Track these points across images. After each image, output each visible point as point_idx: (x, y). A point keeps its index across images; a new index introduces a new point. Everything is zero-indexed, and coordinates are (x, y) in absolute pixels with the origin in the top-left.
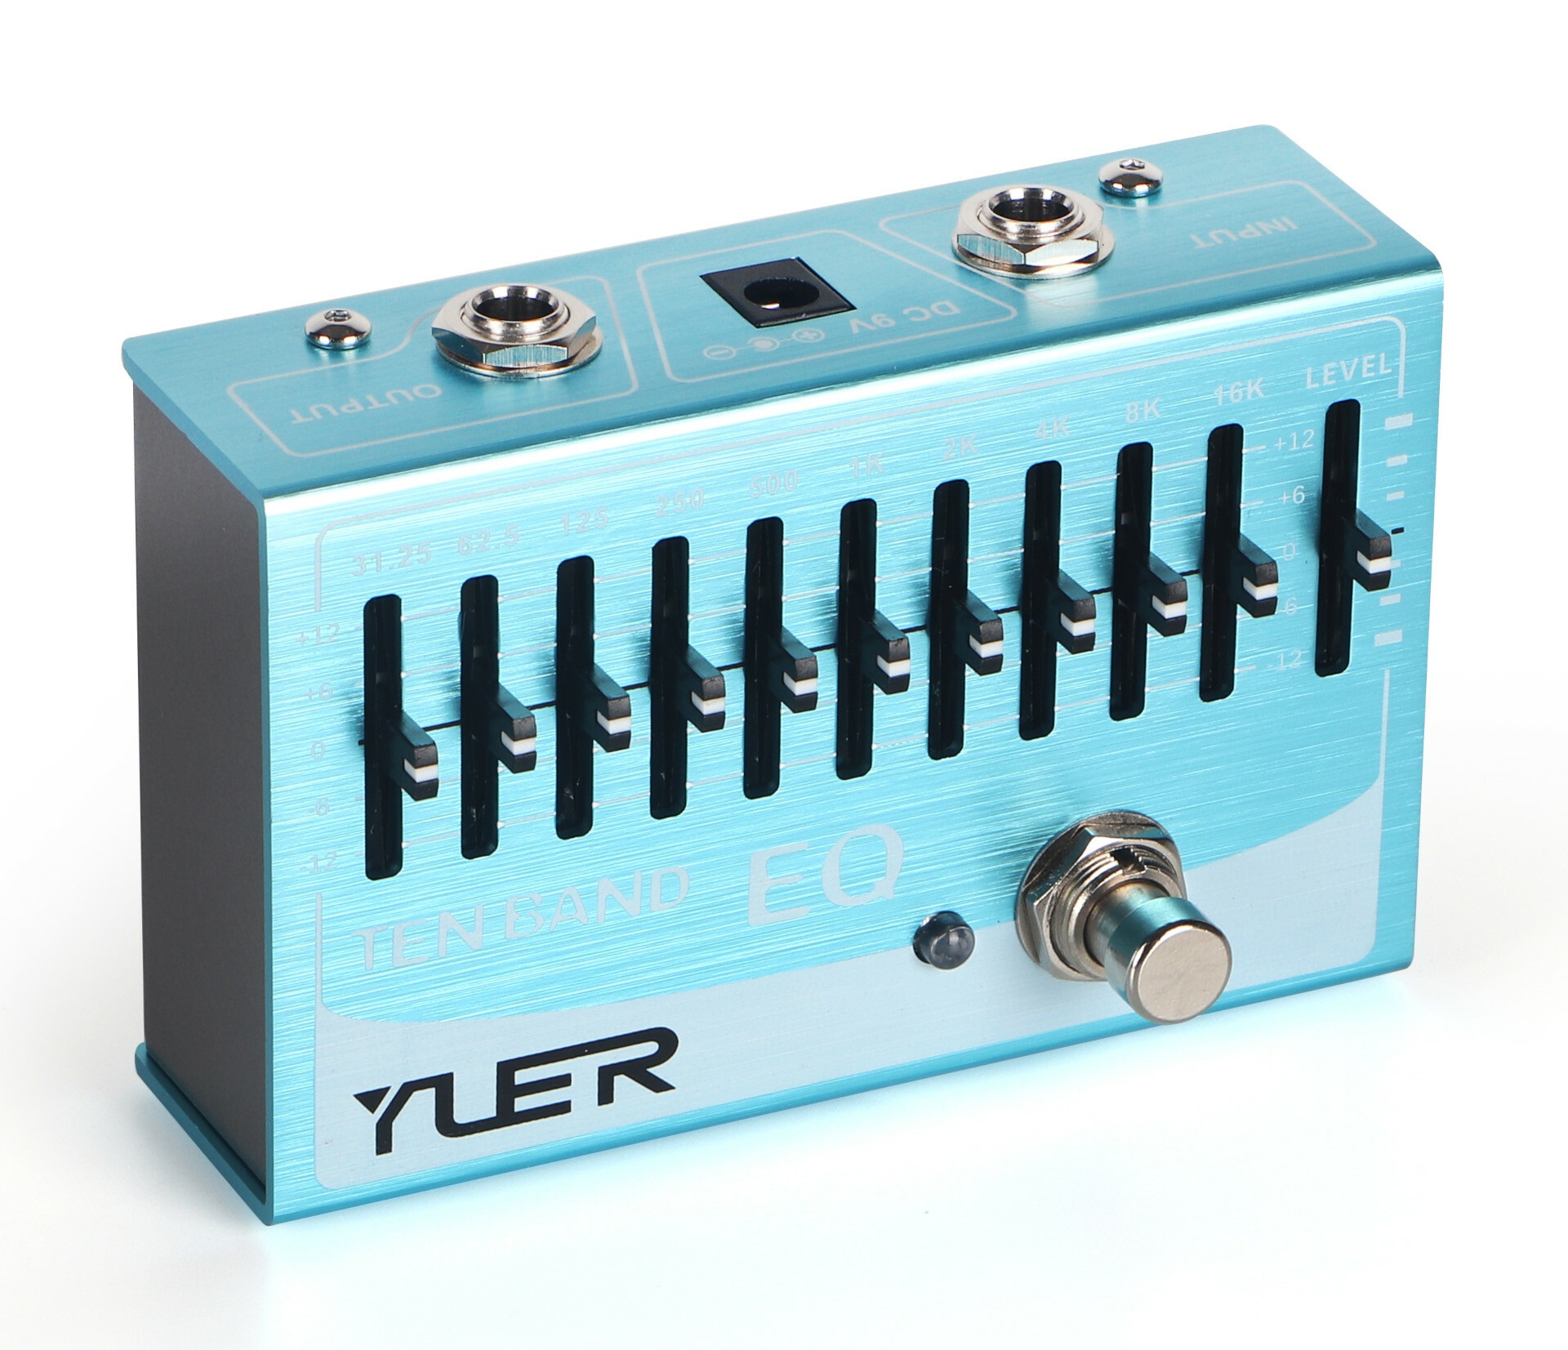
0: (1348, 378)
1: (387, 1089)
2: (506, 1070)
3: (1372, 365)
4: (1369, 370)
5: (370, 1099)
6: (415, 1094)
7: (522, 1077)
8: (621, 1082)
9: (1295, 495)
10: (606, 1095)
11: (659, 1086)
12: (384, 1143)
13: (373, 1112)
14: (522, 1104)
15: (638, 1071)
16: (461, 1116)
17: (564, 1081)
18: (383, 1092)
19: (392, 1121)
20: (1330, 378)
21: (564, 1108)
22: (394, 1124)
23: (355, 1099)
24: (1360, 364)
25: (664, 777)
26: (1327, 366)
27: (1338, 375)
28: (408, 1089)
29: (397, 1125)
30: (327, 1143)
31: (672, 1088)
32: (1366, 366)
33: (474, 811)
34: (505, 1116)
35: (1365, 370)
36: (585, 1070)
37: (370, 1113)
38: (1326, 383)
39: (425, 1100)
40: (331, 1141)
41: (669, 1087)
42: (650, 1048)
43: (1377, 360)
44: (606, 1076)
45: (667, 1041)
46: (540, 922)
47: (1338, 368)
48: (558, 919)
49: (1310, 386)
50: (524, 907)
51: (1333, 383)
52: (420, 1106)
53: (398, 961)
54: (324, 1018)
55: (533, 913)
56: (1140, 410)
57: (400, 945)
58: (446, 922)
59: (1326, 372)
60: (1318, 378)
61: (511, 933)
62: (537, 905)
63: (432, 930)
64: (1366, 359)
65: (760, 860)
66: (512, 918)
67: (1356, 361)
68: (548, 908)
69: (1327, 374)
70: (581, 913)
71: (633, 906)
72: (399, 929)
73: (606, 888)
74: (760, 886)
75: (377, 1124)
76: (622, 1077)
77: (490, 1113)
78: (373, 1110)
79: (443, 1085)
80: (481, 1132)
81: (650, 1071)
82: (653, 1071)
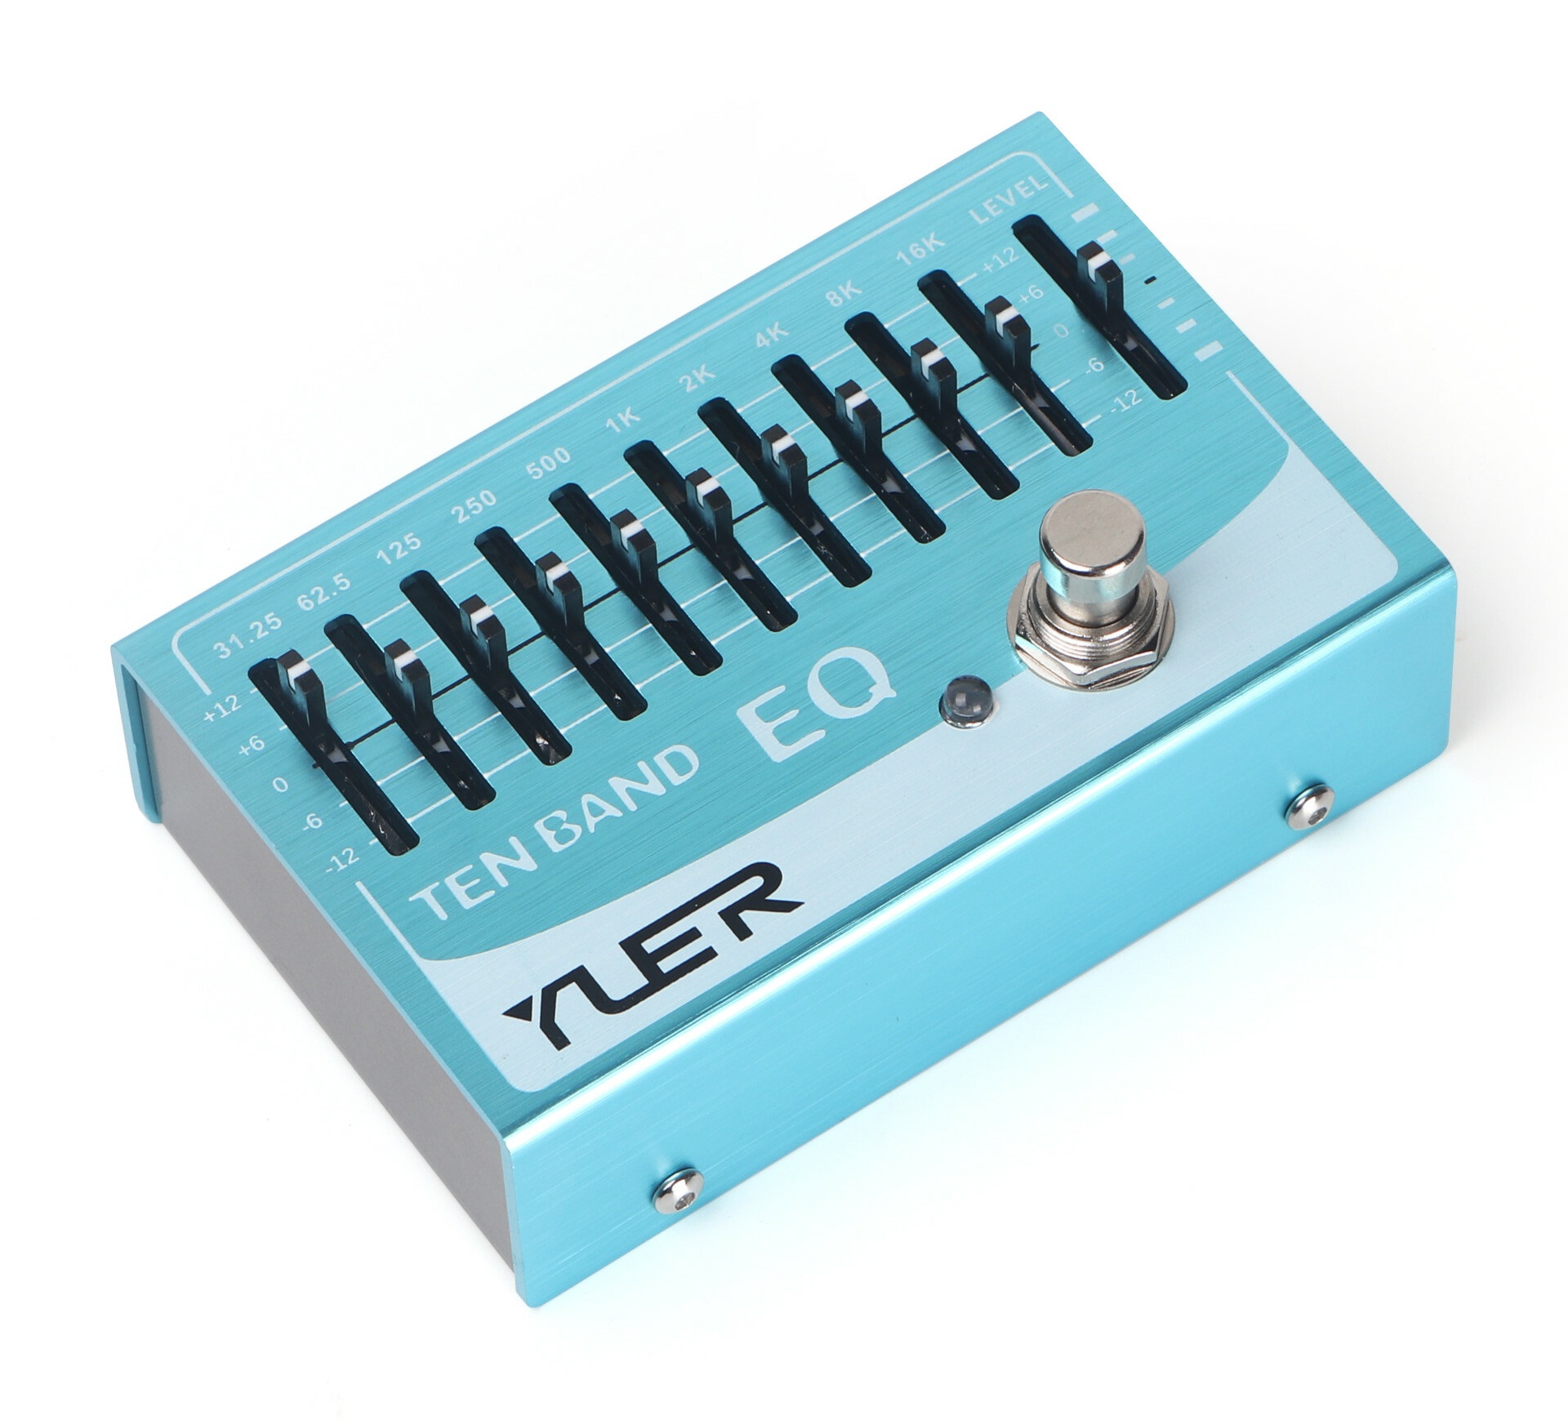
0: (1012, 203)
1: (530, 998)
2: (632, 945)
3: (1027, 188)
4: (1027, 192)
5: (521, 1011)
6: (559, 992)
7: (650, 945)
8: (747, 916)
9: (1032, 293)
10: (743, 932)
11: (788, 906)
12: (559, 1040)
13: (530, 1020)
14: (666, 965)
15: (756, 901)
16: (615, 993)
17: (693, 934)
18: (527, 1002)
19: (554, 1020)
20: (995, 210)
21: (709, 954)
22: (556, 1021)
23: (505, 1016)
24: (1014, 191)
25: (619, 698)
26: (986, 204)
27: (1001, 206)
28: (550, 994)
29: (559, 1020)
30: (505, 1058)
31: (801, 903)
32: (1022, 191)
33: (462, 783)
34: (657, 981)
35: (1023, 194)
36: (708, 920)
37: (528, 1022)
38: (995, 214)
39: (572, 993)
40: (508, 1055)
41: (798, 904)
42: (756, 882)
43: (1028, 183)
44: (731, 916)
45: (771, 875)
46: (577, 830)
47: (995, 201)
48: (591, 822)
49: (981, 222)
50: (553, 825)
51: (1000, 212)
52: (571, 999)
53: (468, 903)
54: (430, 968)
55: (565, 826)
56: (839, 294)
57: (459, 892)
58: (490, 860)
59: (988, 208)
60: (983, 213)
61: (556, 847)
62: (564, 820)
63: (481, 871)
64: (1017, 186)
65: (747, 713)
66: (548, 837)
67: (1009, 191)
68: (577, 817)
69: (990, 210)
70: (611, 811)
71: (655, 788)
72: (451, 881)
73: (619, 784)
74: (762, 731)
75: (541, 1027)
76: (746, 912)
77: (641, 981)
78: (528, 1018)
79: (581, 977)
80: (644, 999)
81: (769, 898)
82: (772, 897)
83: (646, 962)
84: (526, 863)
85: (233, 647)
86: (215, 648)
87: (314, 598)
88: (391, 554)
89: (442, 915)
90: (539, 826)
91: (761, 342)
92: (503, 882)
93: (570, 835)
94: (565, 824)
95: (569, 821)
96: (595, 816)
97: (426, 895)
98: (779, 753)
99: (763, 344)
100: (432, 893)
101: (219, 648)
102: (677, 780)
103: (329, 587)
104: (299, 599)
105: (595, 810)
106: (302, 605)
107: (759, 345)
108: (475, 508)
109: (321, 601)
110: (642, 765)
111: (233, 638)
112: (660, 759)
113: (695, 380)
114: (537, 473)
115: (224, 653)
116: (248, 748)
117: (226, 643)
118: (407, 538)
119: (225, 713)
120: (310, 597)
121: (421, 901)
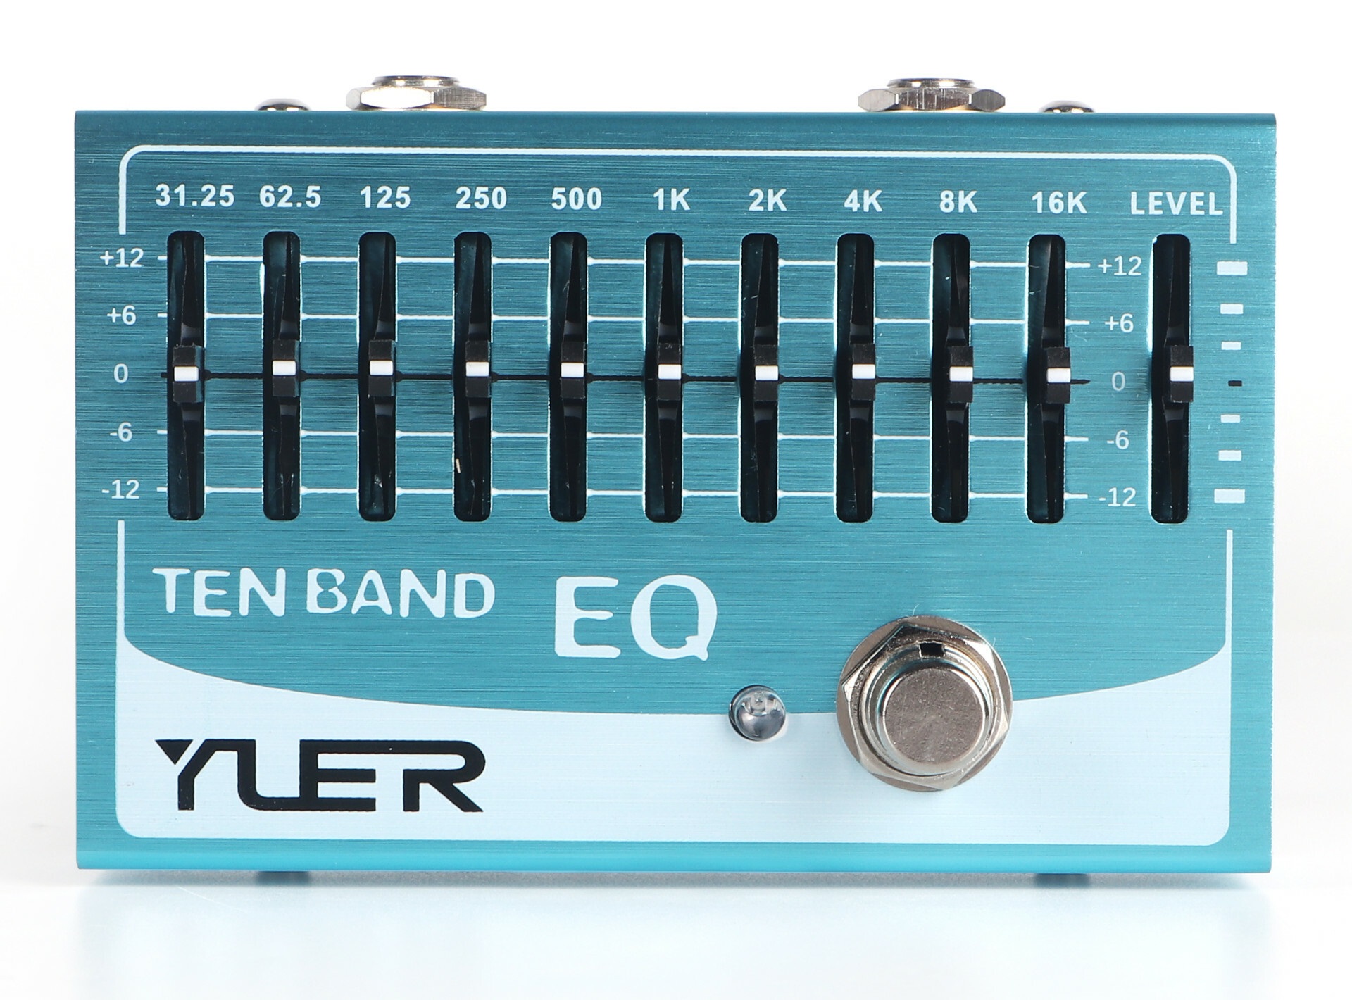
0: (1176, 210)
1: (190, 741)
2: (310, 750)
3: (1201, 203)
4: (1198, 208)
5: (173, 748)
6: (217, 753)
7: (326, 761)
8: (426, 790)
9: (1123, 322)
10: (411, 802)
11: (467, 805)
12: (186, 800)
13: (175, 762)
14: (326, 790)
15: (445, 782)
16: (264, 788)
17: (367, 776)
18: (185, 744)
19: (195, 777)
20: (1157, 208)
21: (367, 805)
22: (196, 780)
23: (156, 744)
24: (1188, 198)
25: (474, 485)
26: (1152, 195)
27: (1165, 207)
28: (210, 748)
29: (200, 781)
30: (129, 785)
31: (480, 810)
32: (1194, 203)
33: (282, 477)
34: (307, 800)
35: (1193, 207)
36: (391, 769)
37: (172, 763)
38: (1152, 211)
39: (225, 762)
40: (133, 784)
41: (474, 808)
42: (455, 762)
43: (1205, 200)
44: (412, 780)
45: (475, 762)
46: (342, 601)
47: (1164, 198)
48: (360, 601)
49: (1135, 211)
50: (325, 581)
51: (1160, 212)
52: (224, 765)
53: (200, 609)
54: (125, 651)
55: (335, 590)
56: (956, 200)
57: (201, 591)
58: (248, 579)
59: (1152, 200)
60: (1143, 204)
61: (312, 606)
62: (338, 583)
63: (232, 584)
64: (1194, 195)
65: (566, 587)
66: (314, 589)
67: (1183, 195)
68: (350, 590)
69: (1153, 203)
70: (384, 603)
71: (437, 607)
72: (201, 576)
73: (409, 581)
74: (567, 613)
75: (179, 776)
76: (428, 785)
77: (294, 791)
78: (175, 759)
79: (246, 751)
80: (283, 810)
81: (456, 785)
82: (460, 786)
83: (310, 774)
84: (276, 605)
85: (174, 197)
86: (159, 188)
87: (278, 197)
88: (376, 198)
89: (171, 607)
90: (313, 574)
91: (851, 202)
92: (244, 610)
93: (332, 601)
94: (336, 588)
95: (340, 588)
96: (367, 599)
97: (171, 575)
98: (566, 645)
99: (850, 205)
100: (178, 577)
101: (162, 190)
102: (461, 611)
103: (299, 196)
104: (265, 188)
105: (371, 593)
106: (263, 195)
107: (847, 204)
108: (481, 201)
109: (283, 203)
110: (442, 575)
111: (181, 189)
112: (461, 580)
113: (764, 203)
114: (558, 202)
115: (163, 200)
116: (119, 315)
117: (172, 190)
118: (400, 189)
119: (122, 264)
120: (275, 193)
121: (162, 579)
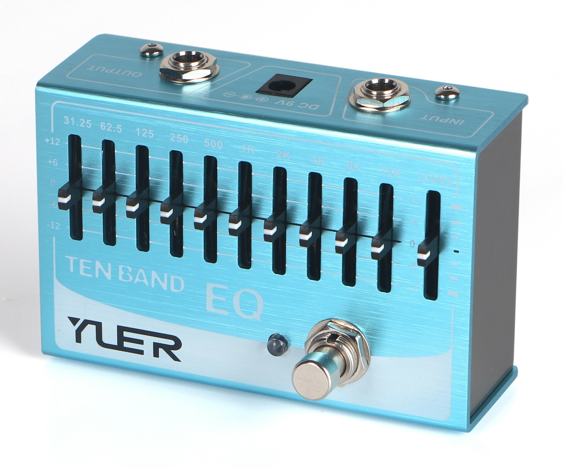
1: (79, 319)
2: (121, 330)
3: (445, 181)
5: (74, 321)
6: (89, 325)
7: (126, 334)
8: (161, 351)
10: (156, 354)
11: (175, 359)
12: (78, 339)
13: (74, 325)
14: (126, 344)
15: (168, 349)
16: (105, 340)
17: (141, 342)
18: (77, 320)
20: (428, 180)
21: (141, 352)
22: (82, 333)
23: (68, 318)
24: (440, 178)
28: (86, 323)
29: (83, 333)
30: (59, 331)
31: (180, 361)
32: (442, 180)
34: (120, 347)
36: (149, 341)
37: (73, 326)
38: (426, 181)
41: (178, 360)
42: (171, 343)
44: (157, 346)
45: (178, 344)
46: (131, 278)
48: (137, 279)
50: (125, 270)
52: (91, 329)
53: (82, 273)
54: (57, 284)
55: (128, 274)
57: (82, 267)
58: (98, 265)
61: (121, 278)
62: (130, 271)
63: (93, 266)
65: (210, 286)
66: (121, 273)
68: (134, 274)
70: (145, 281)
71: (164, 286)
72: (82, 261)
73: (154, 275)
74: (210, 297)
75: (76, 331)
76: (162, 349)
77: (115, 343)
79: (99, 326)
80: (112, 349)
81: (172, 351)
82: (173, 352)
83: (121, 339)
84: (108, 276)
85: (71, 121)
86: (65, 117)
87: (107, 127)
88: (142, 132)
89: (72, 270)
90: (121, 267)
91: (314, 160)
92: (97, 276)
93: (127, 278)
95: (130, 274)
96: (140, 279)
97: (71, 259)
98: (210, 308)
100: (74, 260)
101: (66, 118)
102: (173, 289)
103: (114, 128)
104: (102, 123)
105: (141, 277)
106: (102, 126)
108: (179, 139)
109: (108, 130)
110: (166, 275)
111: (73, 119)
112: (173, 278)
113: (282, 156)
114: (207, 144)
115: (66, 122)
116: (52, 162)
117: (70, 118)
118: (150, 131)
119: (53, 143)
120: (106, 125)
121: (69, 260)
